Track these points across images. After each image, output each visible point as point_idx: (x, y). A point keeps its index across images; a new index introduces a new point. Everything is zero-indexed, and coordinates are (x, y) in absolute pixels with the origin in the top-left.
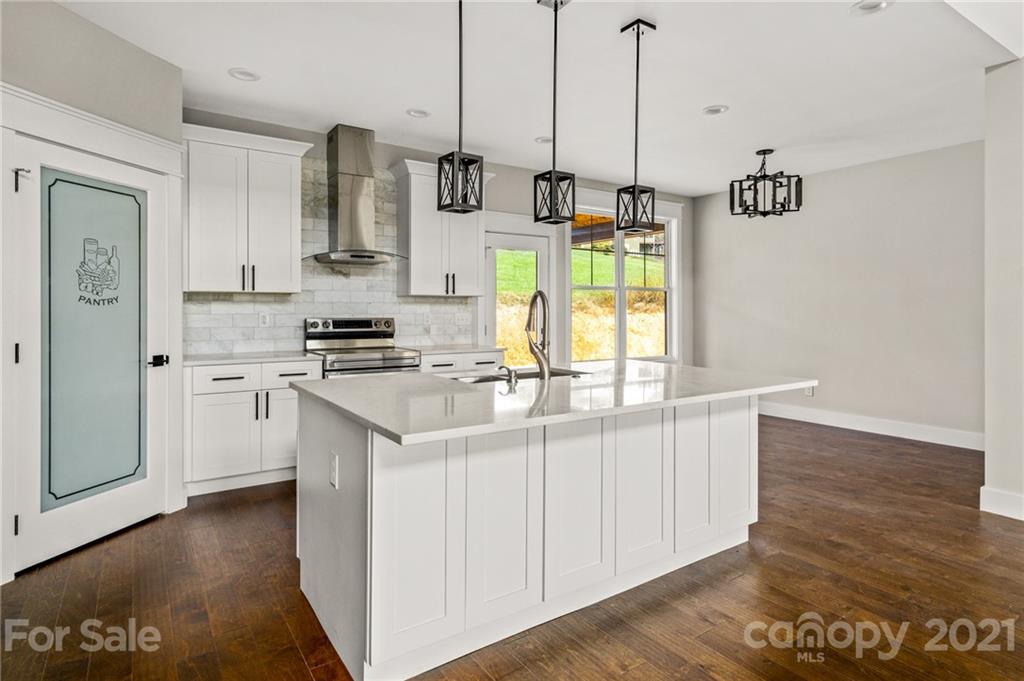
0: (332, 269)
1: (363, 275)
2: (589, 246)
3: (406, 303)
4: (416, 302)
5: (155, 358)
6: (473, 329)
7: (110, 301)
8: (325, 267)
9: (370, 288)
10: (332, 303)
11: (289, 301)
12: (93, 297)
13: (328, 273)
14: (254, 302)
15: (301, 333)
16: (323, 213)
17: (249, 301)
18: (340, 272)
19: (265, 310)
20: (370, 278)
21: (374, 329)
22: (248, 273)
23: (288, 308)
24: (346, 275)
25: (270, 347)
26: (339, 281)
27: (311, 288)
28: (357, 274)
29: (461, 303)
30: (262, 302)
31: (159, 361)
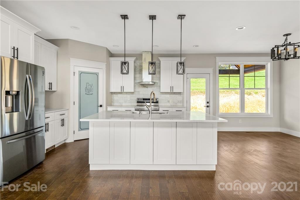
0: (144, 86)
1: (152, 87)
2: (228, 75)
3: (163, 94)
4: (165, 94)
5: (100, 105)
6: (182, 102)
7: (91, 94)
10: (144, 94)
11: (134, 94)
12: (88, 93)
13: (143, 87)
14: (127, 94)
15: (137, 101)
17: (125, 94)
19: (129, 96)
22: (122, 88)
23: (134, 95)
24: (147, 87)
25: (130, 104)
26: (146, 89)
27: (139, 91)
29: (179, 94)
30: (128, 94)
31: (101, 106)
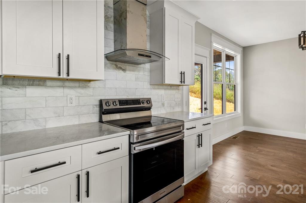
0: (116, 66)
1: (133, 71)
3: (154, 89)
4: (158, 88)
6: (181, 103)
8: (113, 64)
9: (137, 79)
10: (116, 88)
11: (89, 87)
14: (63, 87)
15: (97, 109)
16: (111, 27)
17: (61, 86)
18: (120, 68)
19: (72, 93)
20: (136, 73)
21: (142, 105)
22: (63, 61)
23: (88, 91)
24: (124, 70)
26: (120, 74)
28: (130, 70)
29: (177, 89)
